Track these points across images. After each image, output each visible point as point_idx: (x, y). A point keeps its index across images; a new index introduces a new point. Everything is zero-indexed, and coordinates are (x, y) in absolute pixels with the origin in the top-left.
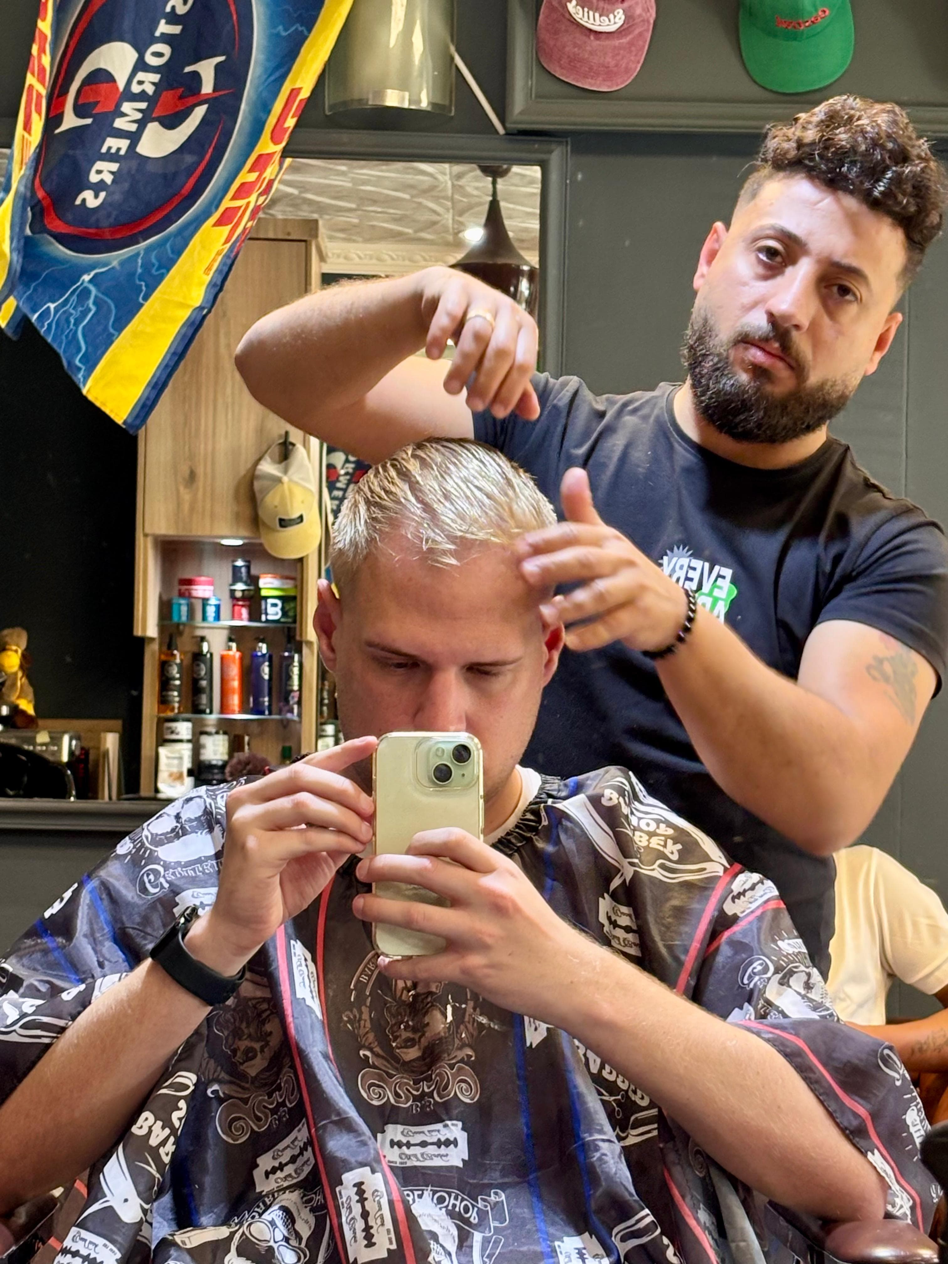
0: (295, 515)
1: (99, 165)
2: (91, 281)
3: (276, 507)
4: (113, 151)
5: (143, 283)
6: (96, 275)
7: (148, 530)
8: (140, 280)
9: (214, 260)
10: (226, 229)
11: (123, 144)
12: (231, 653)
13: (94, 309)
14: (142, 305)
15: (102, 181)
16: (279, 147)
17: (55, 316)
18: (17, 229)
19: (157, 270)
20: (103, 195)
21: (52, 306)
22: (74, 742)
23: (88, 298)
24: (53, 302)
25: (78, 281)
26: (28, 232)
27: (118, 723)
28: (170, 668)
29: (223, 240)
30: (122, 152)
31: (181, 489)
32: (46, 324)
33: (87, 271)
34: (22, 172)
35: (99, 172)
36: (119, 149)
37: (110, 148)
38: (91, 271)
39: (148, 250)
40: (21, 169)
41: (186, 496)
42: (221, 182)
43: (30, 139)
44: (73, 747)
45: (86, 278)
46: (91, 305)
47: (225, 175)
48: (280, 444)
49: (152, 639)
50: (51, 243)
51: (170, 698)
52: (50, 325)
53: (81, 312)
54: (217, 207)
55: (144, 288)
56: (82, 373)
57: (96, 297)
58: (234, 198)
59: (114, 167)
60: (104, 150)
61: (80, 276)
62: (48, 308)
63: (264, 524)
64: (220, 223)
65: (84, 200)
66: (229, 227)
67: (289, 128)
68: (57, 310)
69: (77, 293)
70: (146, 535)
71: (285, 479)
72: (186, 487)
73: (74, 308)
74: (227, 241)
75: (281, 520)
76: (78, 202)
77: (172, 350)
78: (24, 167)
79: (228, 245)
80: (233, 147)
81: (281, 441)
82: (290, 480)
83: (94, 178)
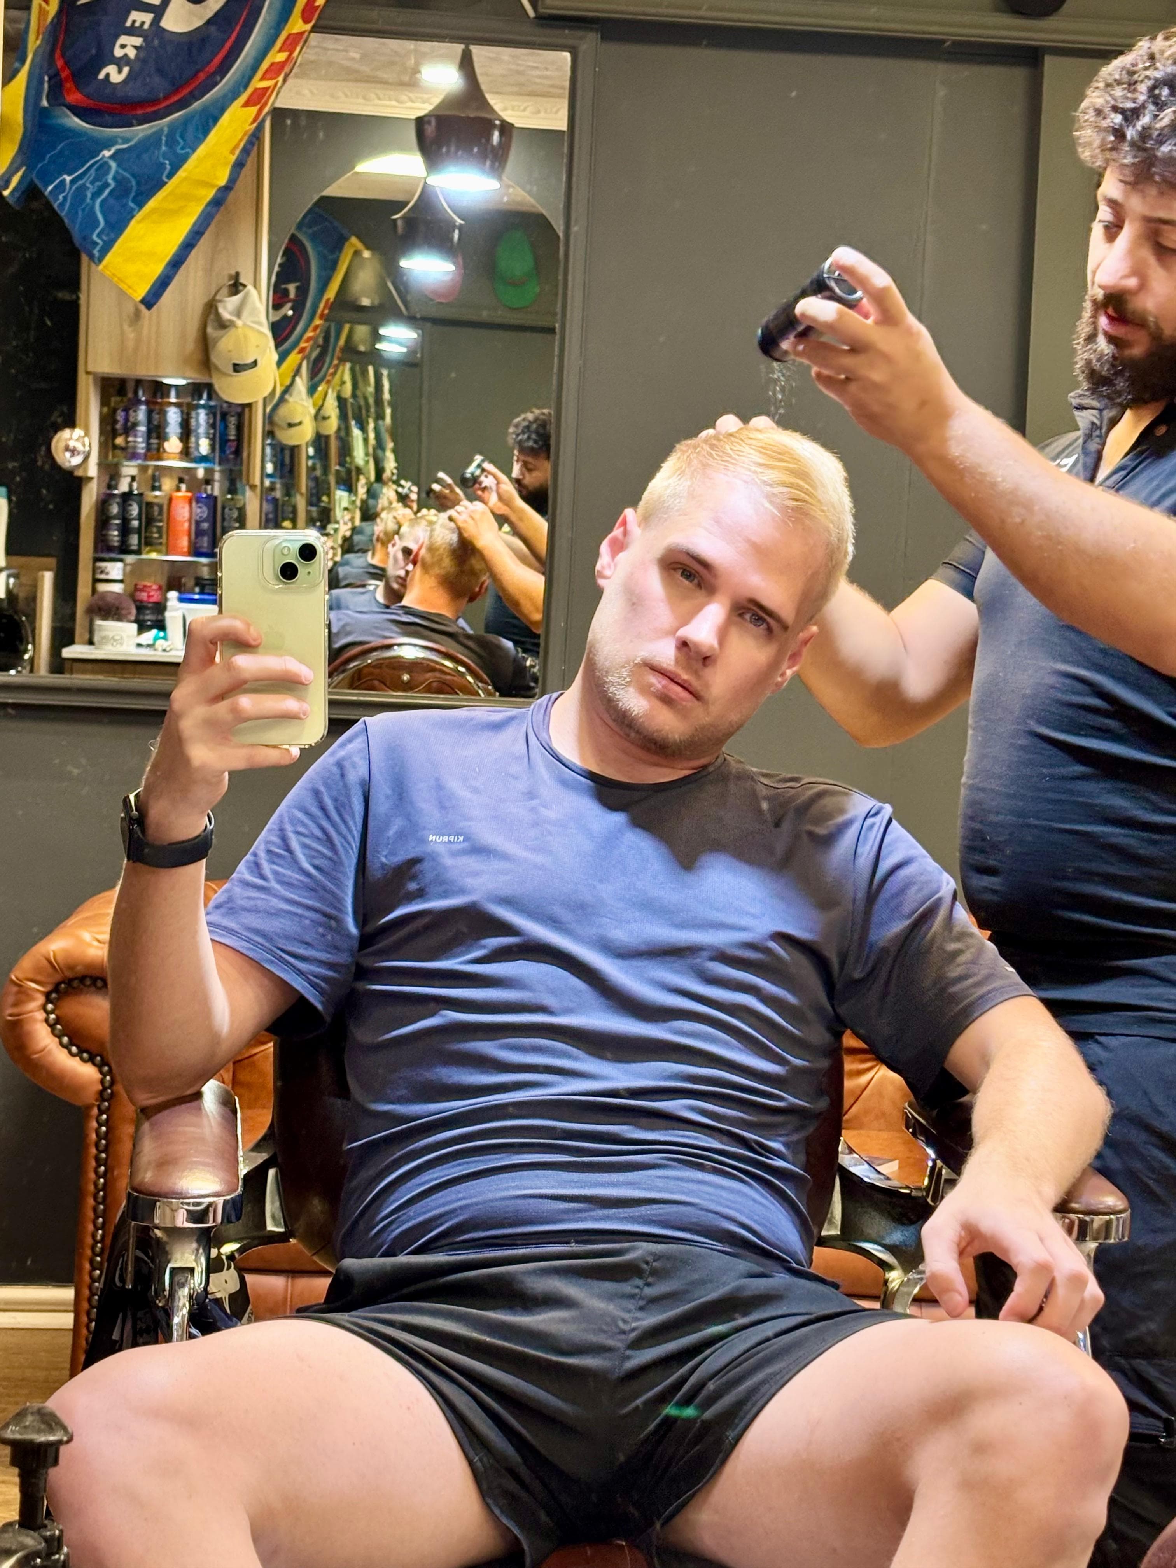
0: (249, 361)
1: (123, 39)
2: (112, 157)
3: (230, 351)
4: (137, 24)
5: (167, 162)
6: (118, 152)
7: (91, 368)
8: (164, 158)
9: (241, 140)
10: (254, 110)
11: (147, 18)
12: (180, 494)
13: (113, 184)
14: (166, 183)
15: (126, 55)
16: (309, 27)
17: (70, 188)
18: (32, 101)
19: (182, 148)
20: (126, 70)
21: (68, 178)
22: (12, 581)
23: (107, 172)
24: (69, 174)
25: (98, 155)
26: (45, 103)
27: (52, 561)
28: (111, 507)
29: (251, 120)
30: (146, 27)
31: (126, 327)
32: (61, 197)
33: (108, 147)
34: (38, 42)
35: (123, 46)
36: (143, 23)
37: (134, 22)
38: (113, 145)
39: (172, 127)
40: (37, 39)
41: (131, 335)
42: (250, 60)
43: (47, 8)
44: (11, 586)
45: (107, 153)
46: (110, 181)
47: (253, 53)
48: (230, 285)
49: (91, 478)
50: (68, 116)
51: (111, 538)
52: (65, 198)
53: (98, 186)
54: (246, 87)
55: (168, 167)
56: (98, 248)
57: (117, 172)
58: (263, 78)
59: (138, 41)
60: (128, 24)
61: (101, 151)
62: (64, 180)
63: (217, 369)
64: (247, 104)
65: (108, 75)
66: (258, 107)
67: (318, 7)
68: (73, 182)
69: (95, 167)
70: (88, 373)
71: (239, 323)
72: (130, 326)
73: (92, 183)
74: (254, 121)
75: (235, 365)
76: (101, 76)
77: (196, 228)
78: (41, 37)
79: (255, 125)
80: (262, 25)
81: (232, 282)
82: (245, 325)
83: (118, 52)
